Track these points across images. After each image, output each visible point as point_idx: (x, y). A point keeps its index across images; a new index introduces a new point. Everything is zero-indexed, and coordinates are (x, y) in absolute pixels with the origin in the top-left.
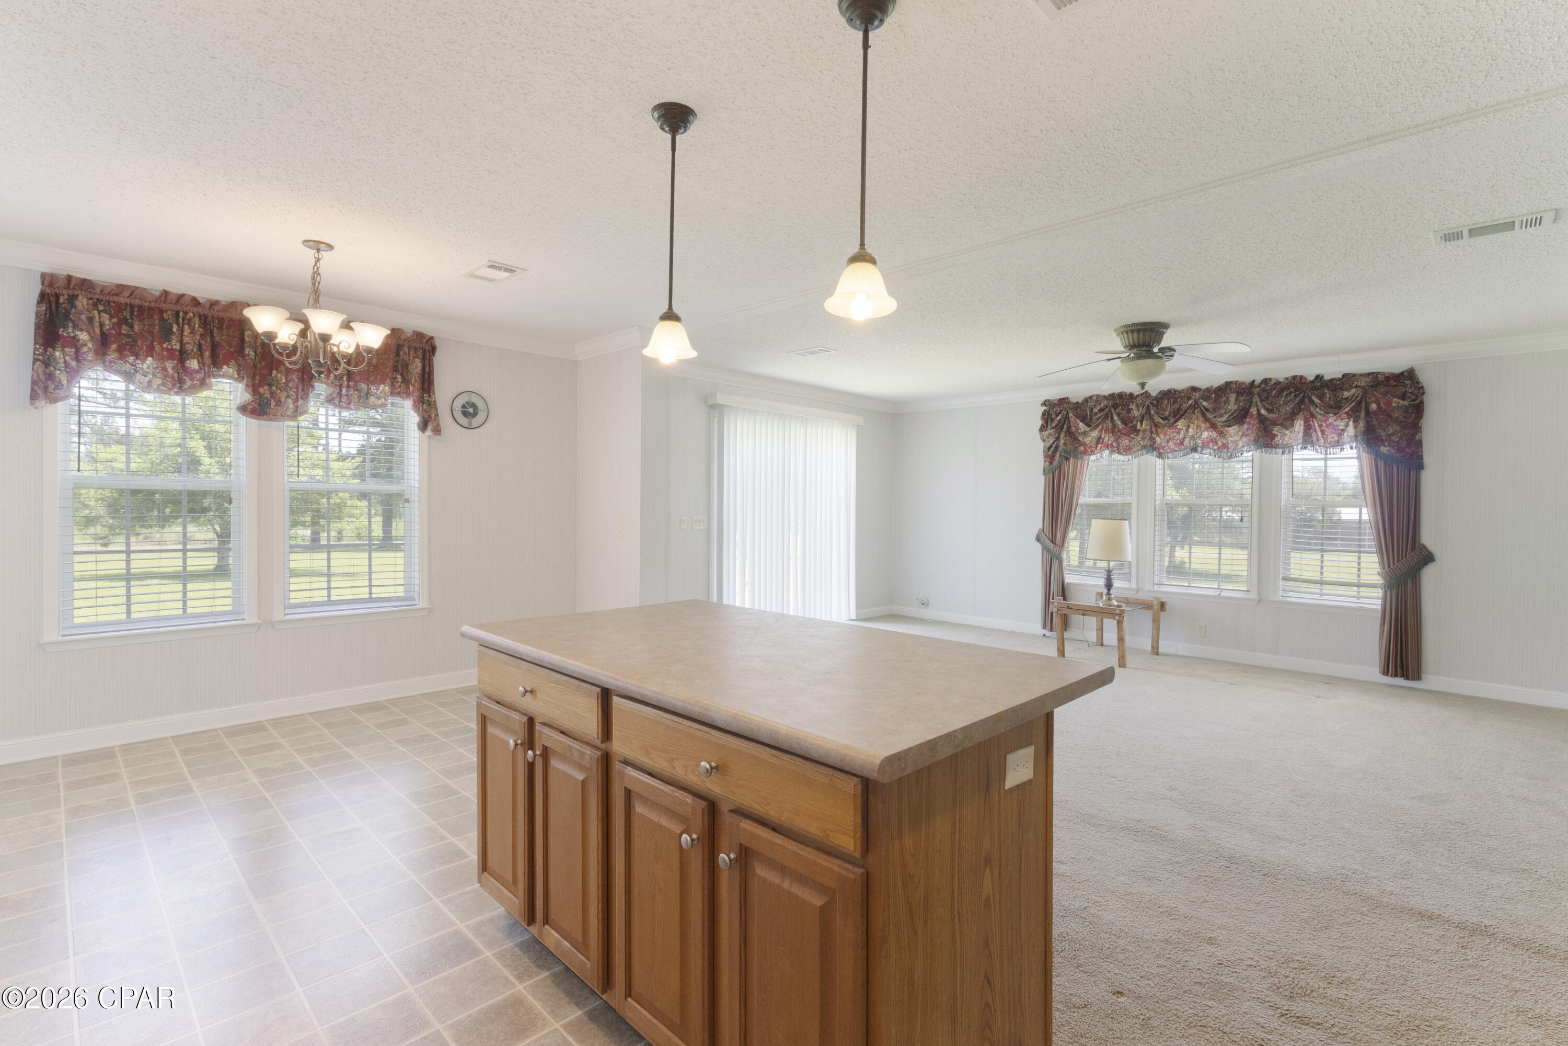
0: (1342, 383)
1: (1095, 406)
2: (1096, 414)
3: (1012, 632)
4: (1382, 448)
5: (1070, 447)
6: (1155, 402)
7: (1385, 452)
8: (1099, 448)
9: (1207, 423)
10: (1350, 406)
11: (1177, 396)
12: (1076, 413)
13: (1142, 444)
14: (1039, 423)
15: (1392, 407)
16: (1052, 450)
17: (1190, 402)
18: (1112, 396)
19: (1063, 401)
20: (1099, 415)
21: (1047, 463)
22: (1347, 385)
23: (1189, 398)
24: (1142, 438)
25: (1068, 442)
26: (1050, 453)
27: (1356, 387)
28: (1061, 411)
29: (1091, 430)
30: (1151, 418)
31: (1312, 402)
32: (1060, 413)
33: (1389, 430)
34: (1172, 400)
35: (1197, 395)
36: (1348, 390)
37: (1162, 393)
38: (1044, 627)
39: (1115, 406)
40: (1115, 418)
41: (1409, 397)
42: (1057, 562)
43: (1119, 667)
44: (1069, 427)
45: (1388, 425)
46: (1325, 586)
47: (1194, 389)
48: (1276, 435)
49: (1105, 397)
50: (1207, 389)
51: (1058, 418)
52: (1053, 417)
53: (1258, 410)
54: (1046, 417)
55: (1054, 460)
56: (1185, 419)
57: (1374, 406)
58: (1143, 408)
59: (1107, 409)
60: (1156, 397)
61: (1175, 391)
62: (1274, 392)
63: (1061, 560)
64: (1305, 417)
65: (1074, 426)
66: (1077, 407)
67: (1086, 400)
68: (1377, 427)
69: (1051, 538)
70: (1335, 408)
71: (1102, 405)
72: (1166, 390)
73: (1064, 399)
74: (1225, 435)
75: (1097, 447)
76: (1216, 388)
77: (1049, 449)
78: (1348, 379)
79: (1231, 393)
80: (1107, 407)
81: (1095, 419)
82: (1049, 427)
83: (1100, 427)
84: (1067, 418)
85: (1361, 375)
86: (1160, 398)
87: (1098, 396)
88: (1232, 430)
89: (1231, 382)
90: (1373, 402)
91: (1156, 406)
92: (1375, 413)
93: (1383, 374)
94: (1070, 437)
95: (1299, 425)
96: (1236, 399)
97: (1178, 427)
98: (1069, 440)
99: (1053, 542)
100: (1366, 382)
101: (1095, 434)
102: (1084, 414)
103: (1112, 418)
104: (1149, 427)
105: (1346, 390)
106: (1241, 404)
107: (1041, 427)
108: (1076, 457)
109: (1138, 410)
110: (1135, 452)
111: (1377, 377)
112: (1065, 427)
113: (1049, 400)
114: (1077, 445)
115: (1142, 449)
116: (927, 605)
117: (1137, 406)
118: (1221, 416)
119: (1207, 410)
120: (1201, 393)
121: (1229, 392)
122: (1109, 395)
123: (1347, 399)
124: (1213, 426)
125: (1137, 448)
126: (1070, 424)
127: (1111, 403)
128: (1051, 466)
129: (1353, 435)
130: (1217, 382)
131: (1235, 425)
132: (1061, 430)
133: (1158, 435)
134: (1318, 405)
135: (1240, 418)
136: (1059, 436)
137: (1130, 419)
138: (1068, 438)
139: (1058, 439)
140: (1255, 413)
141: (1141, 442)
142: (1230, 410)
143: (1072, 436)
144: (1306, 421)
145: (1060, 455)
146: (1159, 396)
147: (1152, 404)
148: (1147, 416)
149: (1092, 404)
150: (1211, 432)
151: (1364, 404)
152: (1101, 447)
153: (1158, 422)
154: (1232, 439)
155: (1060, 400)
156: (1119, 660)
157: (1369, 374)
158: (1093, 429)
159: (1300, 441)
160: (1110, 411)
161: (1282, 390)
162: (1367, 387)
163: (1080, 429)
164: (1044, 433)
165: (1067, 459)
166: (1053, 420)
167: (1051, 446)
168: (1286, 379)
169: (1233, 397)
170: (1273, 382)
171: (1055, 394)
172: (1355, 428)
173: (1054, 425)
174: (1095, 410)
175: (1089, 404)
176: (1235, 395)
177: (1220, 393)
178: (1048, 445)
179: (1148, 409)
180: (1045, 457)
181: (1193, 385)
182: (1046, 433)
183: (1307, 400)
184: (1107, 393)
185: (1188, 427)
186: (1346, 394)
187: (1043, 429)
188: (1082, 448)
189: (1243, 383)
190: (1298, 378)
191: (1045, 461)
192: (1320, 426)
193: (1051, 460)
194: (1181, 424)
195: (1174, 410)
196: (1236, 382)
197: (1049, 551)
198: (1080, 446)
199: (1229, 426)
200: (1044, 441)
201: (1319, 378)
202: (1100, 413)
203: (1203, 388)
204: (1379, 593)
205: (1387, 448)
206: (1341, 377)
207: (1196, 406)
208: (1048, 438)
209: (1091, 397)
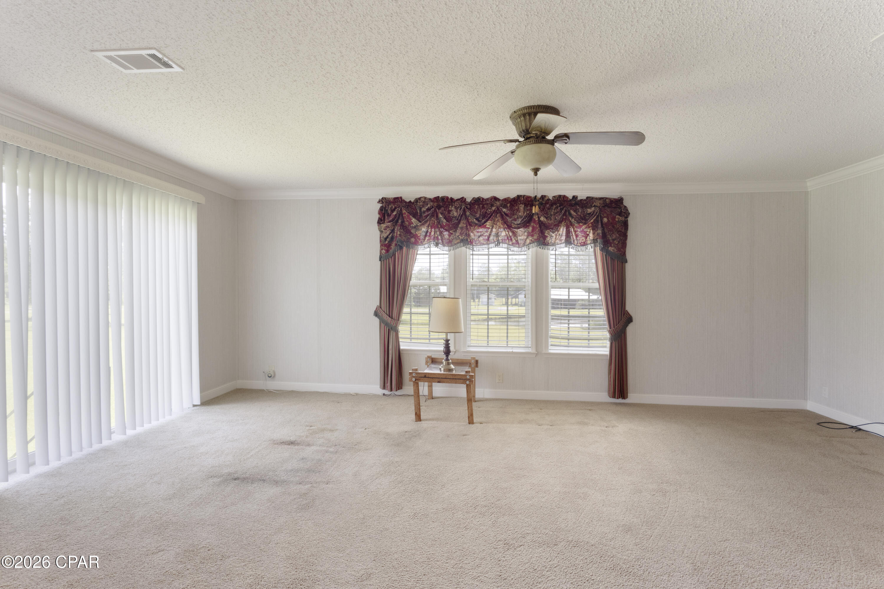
0: (587, 203)
1: (423, 206)
2: (424, 212)
3: (357, 394)
4: (610, 248)
5: (404, 238)
6: (469, 206)
7: (611, 250)
8: (426, 240)
9: (505, 225)
10: (594, 219)
11: (484, 203)
12: (408, 210)
13: (461, 238)
14: (377, 216)
15: (616, 221)
16: (388, 240)
17: (493, 208)
18: (437, 199)
19: (398, 200)
20: (427, 214)
21: (384, 251)
22: (590, 205)
23: (492, 205)
24: (460, 233)
25: (402, 234)
26: (387, 242)
27: (595, 206)
28: (396, 208)
29: (421, 225)
30: (467, 218)
31: (570, 214)
32: (394, 210)
33: (613, 237)
34: (481, 206)
35: (498, 203)
36: (591, 207)
37: (475, 199)
38: (384, 388)
39: (439, 207)
40: (440, 216)
41: (624, 215)
42: (394, 333)
43: (469, 423)
44: (403, 222)
45: (613, 233)
46: (570, 341)
47: (495, 199)
48: (547, 237)
49: (430, 199)
50: (505, 200)
51: (394, 214)
52: (389, 212)
53: (539, 218)
54: (384, 212)
55: (391, 248)
56: (491, 220)
57: (605, 220)
58: (460, 210)
59: (433, 209)
60: (471, 202)
61: (483, 199)
62: (548, 206)
63: (397, 331)
64: (567, 224)
65: (407, 221)
66: (408, 206)
67: (417, 200)
68: (607, 234)
69: (388, 313)
70: (583, 219)
71: (429, 205)
72: (476, 197)
73: (397, 198)
74: (516, 235)
75: (425, 239)
76: (512, 199)
77: (386, 239)
78: (589, 201)
79: (521, 204)
80: (433, 207)
81: (424, 216)
82: (387, 221)
83: (428, 223)
84: (400, 214)
85: (596, 199)
86: (472, 203)
87: (425, 198)
88: (520, 231)
89: (521, 196)
90: (605, 217)
91: (470, 209)
92: (606, 224)
93: (610, 199)
94: (404, 230)
95: (563, 230)
96: (524, 209)
97: (487, 226)
98: (402, 232)
99: (390, 316)
100: (600, 204)
101: (424, 229)
102: (414, 211)
103: (437, 216)
104: (465, 225)
105: (589, 208)
106: (528, 212)
107: (378, 220)
108: (408, 247)
109: (457, 211)
110: (455, 244)
111: (605, 200)
112: (400, 221)
113: (385, 198)
114: (409, 237)
115: (460, 242)
116: (274, 377)
117: (456, 208)
118: (515, 220)
119: (507, 215)
120: (500, 202)
121: (519, 203)
122: (435, 198)
123: (589, 214)
124: (509, 227)
125: (457, 241)
126: (404, 219)
127: (435, 204)
128: (387, 254)
129: (592, 239)
130: (512, 195)
131: (521, 228)
132: (396, 224)
133: (472, 232)
134: (574, 217)
135: (527, 222)
136: (394, 229)
137: (450, 218)
138: (402, 230)
139: (393, 231)
140: (537, 219)
141: (460, 236)
142: (521, 217)
143: (406, 230)
144: (568, 228)
145: (396, 245)
146: (472, 202)
147: (467, 207)
148: (464, 216)
149: (421, 204)
150: (508, 232)
151: (600, 218)
152: (429, 240)
153: (471, 222)
154: (520, 238)
155: (395, 199)
156: (469, 417)
157: (601, 199)
158: (423, 224)
159: (563, 241)
160: (435, 210)
161: (552, 205)
162: (601, 207)
163: (413, 223)
164: (382, 225)
165: (401, 248)
166: (389, 216)
167: (387, 237)
168: (554, 197)
169: (522, 207)
170: (546, 198)
171: (391, 193)
172: (594, 234)
173: (391, 219)
174: (424, 209)
175: (418, 204)
176: (523, 206)
177: (513, 203)
178: (385, 235)
179: (464, 211)
180: (381, 245)
181: (495, 195)
182: (383, 226)
183: (567, 213)
184: (432, 196)
185: (493, 227)
186: (589, 211)
187: (380, 221)
188: (413, 240)
189: (530, 197)
190: (562, 196)
191: (382, 249)
192: (575, 232)
193: (388, 248)
194: (488, 224)
195: (483, 213)
196: (524, 196)
197: (386, 324)
198: (412, 237)
199: (519, 228)
200: (381, 232)
201: (575, 197)
202: (428, 212)
203: (501, 199)
204: (608, 343)
205: (613, 248)
206: (585, 198)
207: (498, 211)
208: (385, 229)
209: (420, 199)
